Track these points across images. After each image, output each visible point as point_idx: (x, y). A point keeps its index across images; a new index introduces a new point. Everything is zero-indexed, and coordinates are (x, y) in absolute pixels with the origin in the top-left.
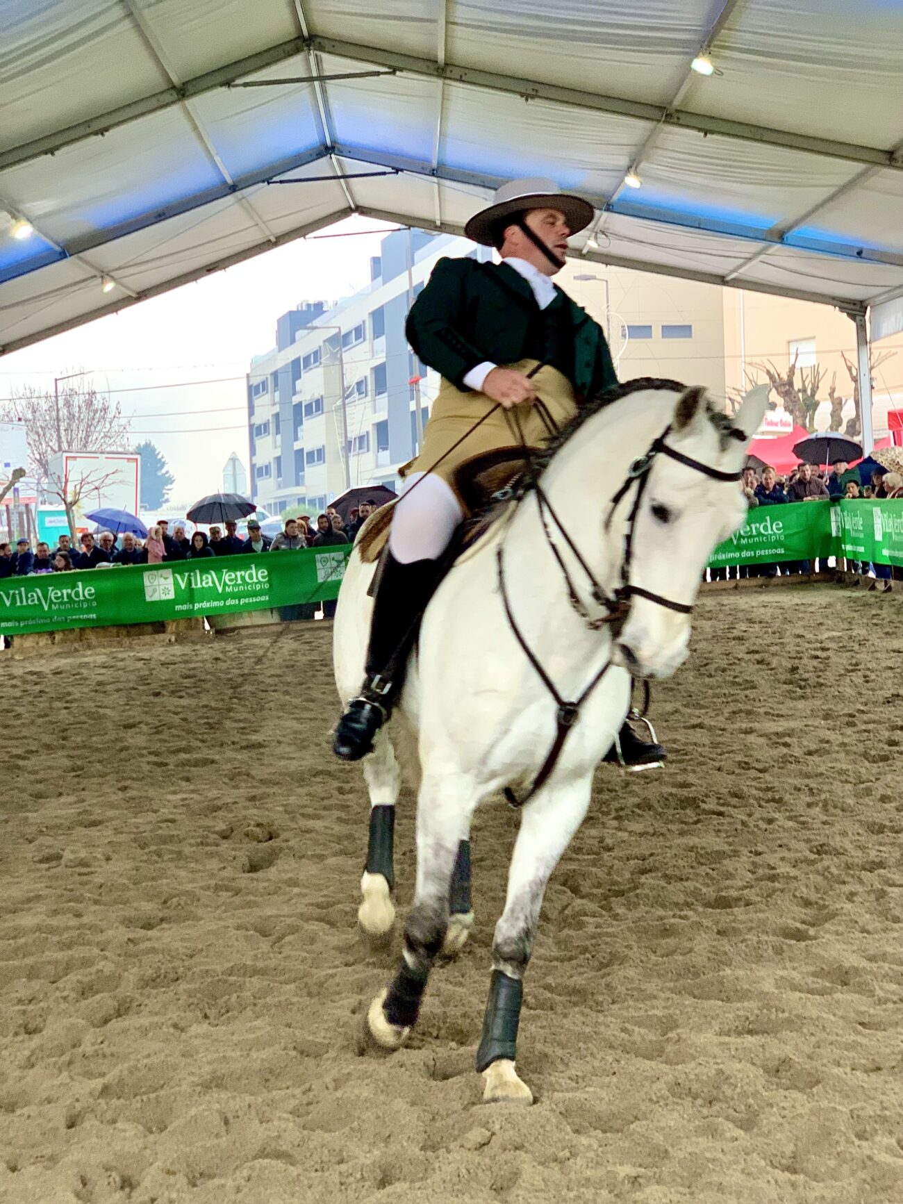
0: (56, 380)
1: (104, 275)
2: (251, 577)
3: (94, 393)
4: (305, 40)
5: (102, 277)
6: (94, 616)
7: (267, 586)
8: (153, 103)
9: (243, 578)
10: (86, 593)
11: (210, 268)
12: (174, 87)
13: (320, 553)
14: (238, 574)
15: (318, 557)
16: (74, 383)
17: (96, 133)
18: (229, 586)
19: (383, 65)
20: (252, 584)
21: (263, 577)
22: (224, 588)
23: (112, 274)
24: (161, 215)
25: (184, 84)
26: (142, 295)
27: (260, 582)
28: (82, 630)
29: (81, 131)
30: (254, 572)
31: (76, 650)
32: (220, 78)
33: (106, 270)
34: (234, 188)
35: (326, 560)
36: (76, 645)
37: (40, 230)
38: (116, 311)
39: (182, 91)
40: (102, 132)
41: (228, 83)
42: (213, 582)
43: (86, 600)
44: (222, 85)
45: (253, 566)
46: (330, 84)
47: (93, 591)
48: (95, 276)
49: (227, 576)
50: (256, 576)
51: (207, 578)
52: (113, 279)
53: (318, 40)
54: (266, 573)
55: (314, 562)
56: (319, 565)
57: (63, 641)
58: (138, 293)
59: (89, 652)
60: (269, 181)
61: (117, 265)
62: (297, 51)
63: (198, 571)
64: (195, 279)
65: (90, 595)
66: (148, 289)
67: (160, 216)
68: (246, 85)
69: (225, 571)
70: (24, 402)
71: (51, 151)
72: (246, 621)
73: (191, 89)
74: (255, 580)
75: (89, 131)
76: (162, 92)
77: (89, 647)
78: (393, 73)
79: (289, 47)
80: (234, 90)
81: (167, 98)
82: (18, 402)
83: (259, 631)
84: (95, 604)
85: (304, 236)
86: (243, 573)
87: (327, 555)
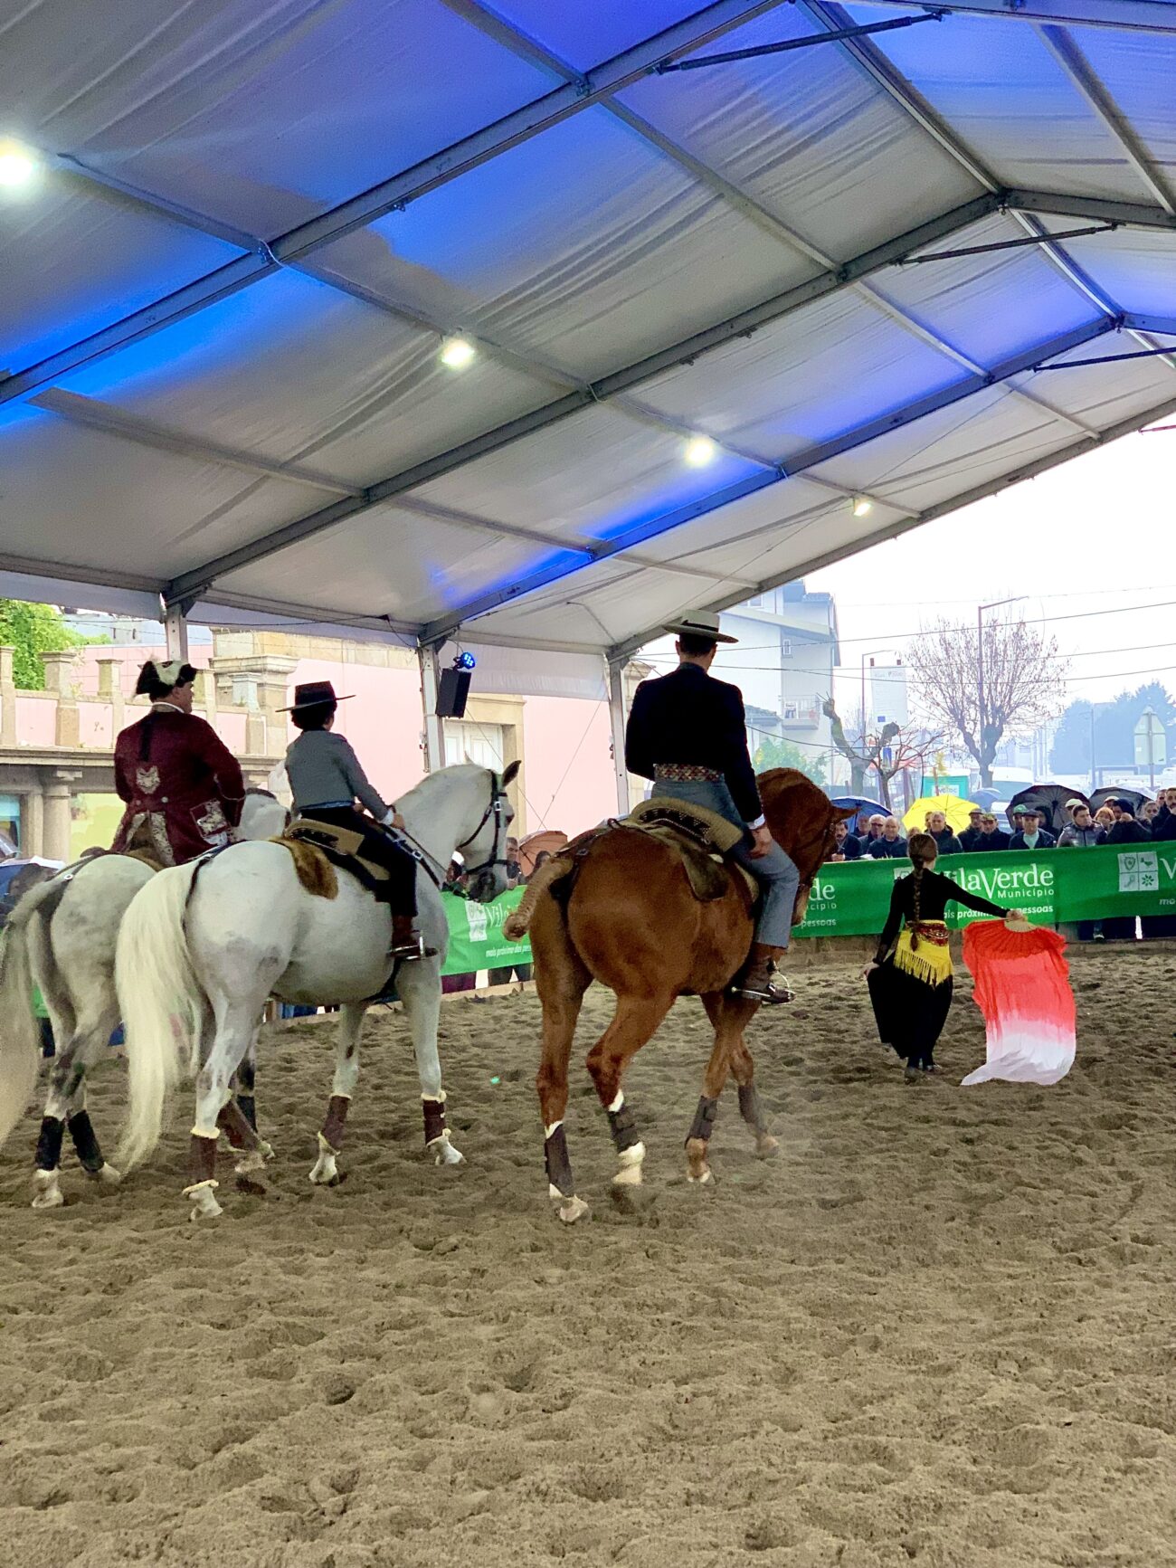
0: (980, 608)
1: (854, 492)
2: (1031, 880)
3: (1023, 623)
4: (996, 196)
5: (852, 497)
6: (832, 921)
7: (1051, 892)
8: (809, 291)
9: (1020, 881)
10: (824, 891)
11: (1014, 477)
12: (829, 272)
13: (1124, 851)
14: (1015, 875)
15: (1121, 856)
16: (1000, 614)
17: (740, 334)
18: (1002, 890)
19: (1100, 219)
20: (1031, 889)
21: (1047, 881)
22: (995, 894)
23: (871, 491)
24: (897, 419)
25: (845, 264)
26: (926, 515)
27: (1042, 887)
28: (820, 940)
29: (722, 334)
30: (1035, 873)
31: (810, 964)
32: (890, 253)
33: (859, 488)
34: (990, 380)
35: (1132, 863)
36: (810, 957)
37: (732, 447)
38: (894, 536)
39: (845, 273)
40: (747, 332)
41: (900, 260)
42: (982, 884)
43: (825, 901)
44: (892, 262)
45: (1034, 866)
46: (1065, 243)
47: (833, 890)
48: (842, 498)
49: (999, 876)
50: (1037, 877)
51: (974, 879)
52: (872, 496)
53: (1014, 194)
54: (1051, 876)
55: (1116, 864)
56: (1122, 868)
57: (797, 951)
58: (922, 513)
59: (824, 967)
60: (1036, 367)
61: (867, 484)
62: (988, 210)
63: (962, 870)
64: (995, 492)
65: (829, 894)
66: (935, 507)
67: (896, 421)
68: (921, 260)
69: (996, 870)
70: (937, 637)
71: (688, 360)
73: (853, 268)
74: (1036, 884)
75: (734, 331)
76: (818, 278)
77: (826, 960)
78: (1114, 227)
79: (975, 208)
80: (906, 266)
81: (826, 284)
82: (928, 637)
84: (834, 906)
85: (1140, 428)
86: (1021, 874)
87: (1134, 855)
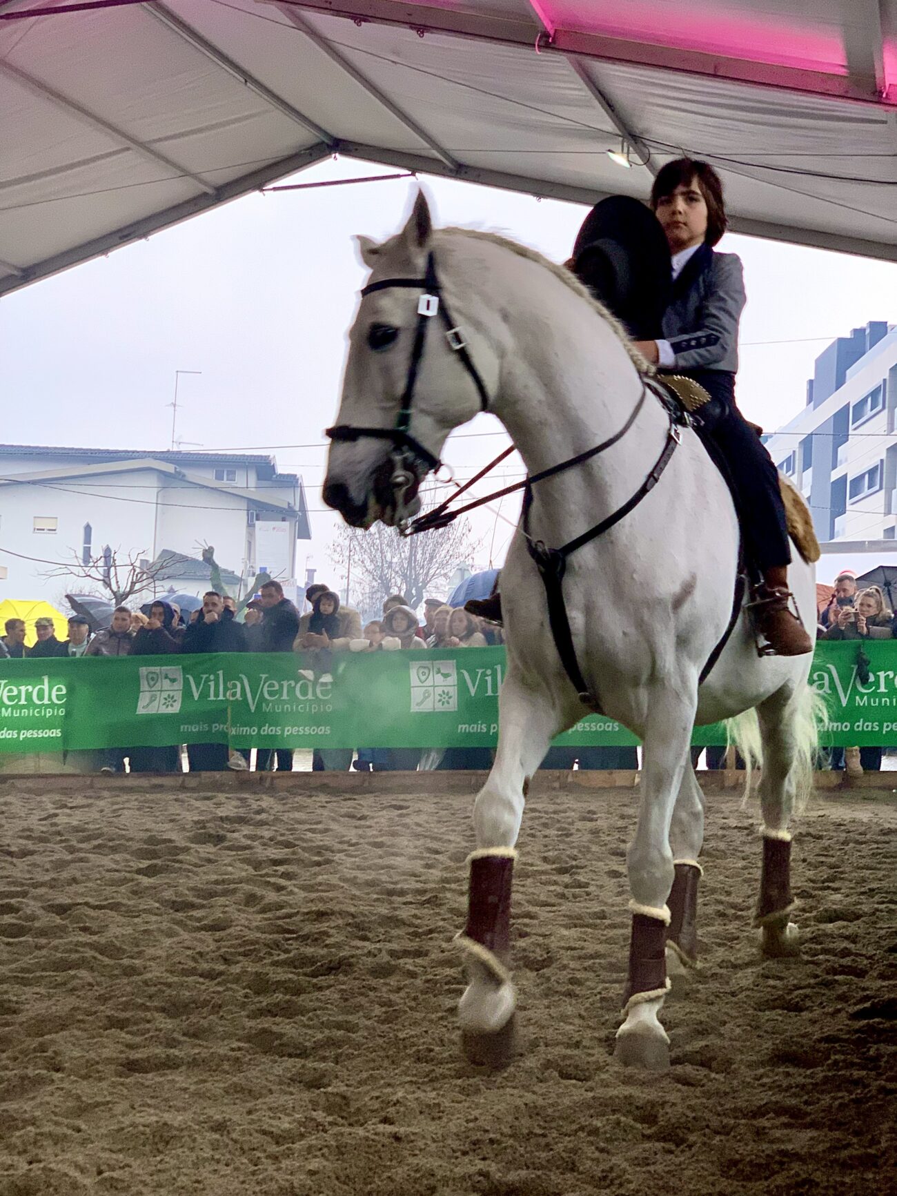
2: (41, 697)
7: (62, 712)
9: (29, 696)
13: (147, 664)
15: (143, 670)
18: (7, 707)
20: (40, 706)
21: (59, 697)
27: (53, 705)
30: (46, 687)
35: (153, 679)
50: (49, 692)
54: (64, 692)
55: (137, 679)
56: (144, 686)
69: (3, 682)
72: (28, 766)
74: (46, 701)
83: (41, 783)
86: (30, 688)
87: (157, 669)
